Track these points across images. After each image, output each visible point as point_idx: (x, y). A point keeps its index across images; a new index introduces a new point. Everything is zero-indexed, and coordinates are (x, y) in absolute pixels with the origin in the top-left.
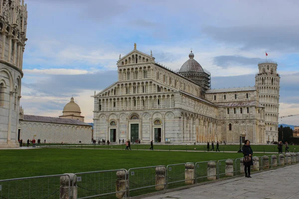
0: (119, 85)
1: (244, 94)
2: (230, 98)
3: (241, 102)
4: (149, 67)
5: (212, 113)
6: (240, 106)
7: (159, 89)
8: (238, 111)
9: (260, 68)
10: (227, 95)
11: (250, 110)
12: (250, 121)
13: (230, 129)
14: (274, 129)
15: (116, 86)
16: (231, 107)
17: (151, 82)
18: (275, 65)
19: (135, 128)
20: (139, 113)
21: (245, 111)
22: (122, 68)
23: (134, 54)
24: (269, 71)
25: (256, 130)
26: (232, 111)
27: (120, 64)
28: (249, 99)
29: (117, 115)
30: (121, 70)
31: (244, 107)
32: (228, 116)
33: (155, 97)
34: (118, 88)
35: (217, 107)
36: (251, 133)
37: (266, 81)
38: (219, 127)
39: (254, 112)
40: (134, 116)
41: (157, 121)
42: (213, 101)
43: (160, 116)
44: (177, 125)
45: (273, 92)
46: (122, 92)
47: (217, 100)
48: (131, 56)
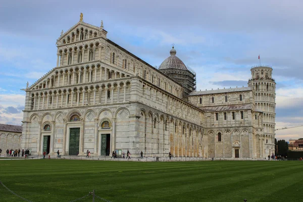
0: (57, 73)
1: (237, 96)
2: (219, 101)
3: (232, 106)
4: (97, 44)
5: (196, 118)
6: (233, 110)
7: (110, 74)
8: (230, 116)
9: (253, 73)
10: (216, 97)
11: (245, 114)
12: (245, 128)
13: (220, 139)
14: (270, 142)
15: (54, 74)
16: (220, 112)
17: (99, 66)
18: (270, 70)
19: (75, 132)
20: (81, 111)
21: (238, 116)
22: (63, 48)
23: (79, 27)
24: (264, 76)
25: (253, 142)
26: (221, 116)
27: (61, 43)
28: (244, 101)
29: (52, 116)
30: (61, 51)
31: (237, 111)
32: (216, 122)
33: (103, 86)
34: (56, 77)
35: (202, 111)
36: (247, 144)
37: (260, 87)
38: (205, 137)
39: (249, 117)
40: (74, 117)
41: (105, 123)
42: (198, 105)
43: (109, 116)
44: (133, 128)
45: (268, 99)
46: (61, 82)
47: (204, 104)
48: (75, 31)
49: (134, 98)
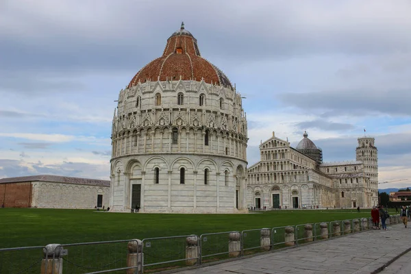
0: (261, 164)
1: (353, 167)
2: (341, 170)
3: (350, 174)
4: (286, 150)
5: (329, 183)
6: (350, 177)
7: (295, 167)
8: (349, 181)
9: (359, 142)
10: (338, 168)
11: (359, 180)
12: (360, 189)
13: (343, 196)
14: (374, 195)
15: (259, 164)
16: (343, 178)
17: (288, 162)
18: (373, 140)
19: (276, 197)
20: (279, 185)
21: (355, 181)
22: (264, 151)
23: (274, 140)
24: (368, 145)
25: (365, 197)
26: (344, 181)
27: (262, 148)
28: (357, 171)
29: (261, 188)
30: (262, 152)
31: (354, 178)
32: (340, 185)
33: (292, 173)
34: (261, 166)
35: (331, 178)
36: (361, 199)
37: (366, 154)
38: (334, 195)
39: (362, 182)
40: (276, 188)
41: (295, 192)
42: (326, 173)
43: (297, 188)
45: (372, 163)
46: (264, 170)
47: (330, 172)
48: (270, 141)
49: (311, 180)
